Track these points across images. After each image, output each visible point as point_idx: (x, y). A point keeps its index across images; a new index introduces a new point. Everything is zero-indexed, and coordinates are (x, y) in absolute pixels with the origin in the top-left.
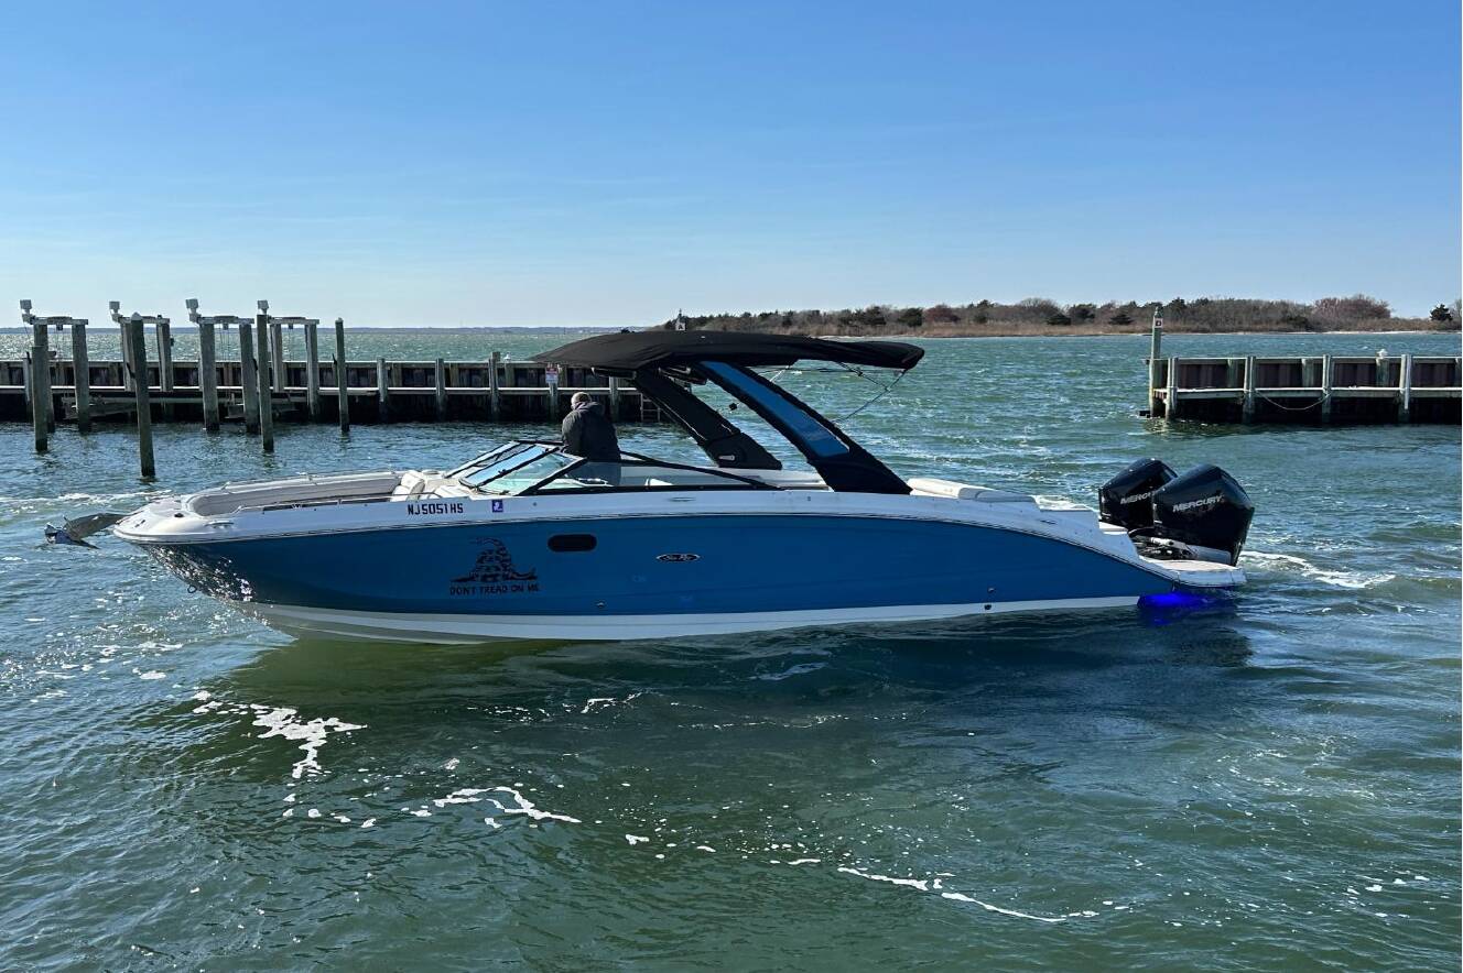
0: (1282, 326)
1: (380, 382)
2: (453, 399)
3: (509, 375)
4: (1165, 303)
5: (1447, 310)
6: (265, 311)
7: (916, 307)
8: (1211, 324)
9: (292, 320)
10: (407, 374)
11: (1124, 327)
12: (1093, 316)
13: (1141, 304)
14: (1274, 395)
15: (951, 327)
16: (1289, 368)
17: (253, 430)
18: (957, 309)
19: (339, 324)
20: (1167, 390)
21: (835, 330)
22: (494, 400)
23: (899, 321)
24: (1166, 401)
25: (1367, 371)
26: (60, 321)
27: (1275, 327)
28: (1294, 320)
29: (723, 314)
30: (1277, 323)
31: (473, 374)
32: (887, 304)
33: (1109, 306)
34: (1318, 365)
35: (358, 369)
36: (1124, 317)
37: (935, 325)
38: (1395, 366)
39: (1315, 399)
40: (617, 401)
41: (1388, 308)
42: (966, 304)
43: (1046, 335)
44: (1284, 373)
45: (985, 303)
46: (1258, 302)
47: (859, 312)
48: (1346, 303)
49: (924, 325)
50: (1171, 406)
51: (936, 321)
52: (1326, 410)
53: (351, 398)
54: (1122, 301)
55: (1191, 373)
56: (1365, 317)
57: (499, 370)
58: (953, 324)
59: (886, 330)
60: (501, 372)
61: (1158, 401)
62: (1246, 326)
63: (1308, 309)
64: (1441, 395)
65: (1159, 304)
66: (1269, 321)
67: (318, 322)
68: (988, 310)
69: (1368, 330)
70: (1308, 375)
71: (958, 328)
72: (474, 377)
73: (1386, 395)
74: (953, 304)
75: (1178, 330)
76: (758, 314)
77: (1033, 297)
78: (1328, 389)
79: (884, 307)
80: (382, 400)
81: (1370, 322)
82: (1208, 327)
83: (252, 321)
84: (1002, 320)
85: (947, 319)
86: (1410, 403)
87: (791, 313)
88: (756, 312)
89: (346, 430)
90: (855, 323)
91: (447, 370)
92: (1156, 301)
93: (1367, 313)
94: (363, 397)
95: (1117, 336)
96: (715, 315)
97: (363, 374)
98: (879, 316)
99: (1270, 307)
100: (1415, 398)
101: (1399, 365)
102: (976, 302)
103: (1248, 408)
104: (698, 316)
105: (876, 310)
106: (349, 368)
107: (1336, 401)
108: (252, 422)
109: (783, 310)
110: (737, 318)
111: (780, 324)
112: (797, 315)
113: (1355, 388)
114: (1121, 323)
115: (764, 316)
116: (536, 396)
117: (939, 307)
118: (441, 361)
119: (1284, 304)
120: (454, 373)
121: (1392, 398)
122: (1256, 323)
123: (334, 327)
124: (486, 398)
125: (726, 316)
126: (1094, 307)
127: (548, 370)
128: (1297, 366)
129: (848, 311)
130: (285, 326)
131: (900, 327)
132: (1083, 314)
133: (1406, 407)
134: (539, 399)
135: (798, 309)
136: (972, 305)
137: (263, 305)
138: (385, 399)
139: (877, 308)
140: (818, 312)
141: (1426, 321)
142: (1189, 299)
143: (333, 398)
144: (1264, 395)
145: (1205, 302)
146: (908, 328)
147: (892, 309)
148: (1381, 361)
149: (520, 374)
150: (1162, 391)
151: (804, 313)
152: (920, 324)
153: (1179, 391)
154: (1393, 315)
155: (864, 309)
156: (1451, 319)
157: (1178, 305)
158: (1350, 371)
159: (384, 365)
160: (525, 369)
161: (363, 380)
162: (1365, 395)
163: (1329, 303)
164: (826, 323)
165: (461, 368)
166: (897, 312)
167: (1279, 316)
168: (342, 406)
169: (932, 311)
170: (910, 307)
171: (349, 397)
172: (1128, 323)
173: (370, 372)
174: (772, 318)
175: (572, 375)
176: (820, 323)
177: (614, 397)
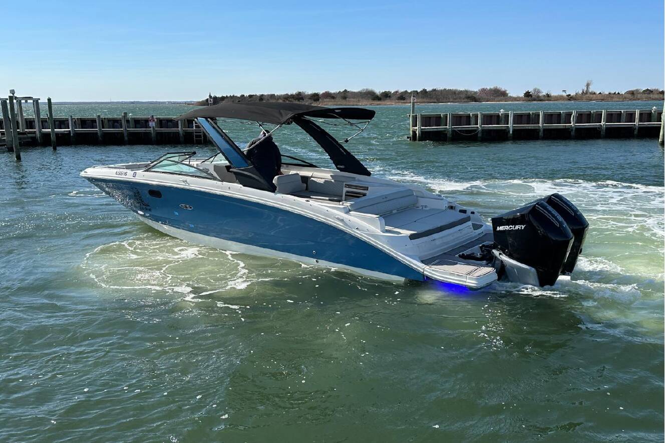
0: (466, 100)
1: (70, 127)
2: (105, 135)
3: (132, 124)
4: (419, 91)
5: (530, 93)
6: (13, 94)
7: (316, 92)
8: (437, 100)
9: (27, 99)
10: (84, 123)
11: (402, 101)
12: (390, 97)
13: (409, 91)
14: (459, 129)
15: (331, 102)
16: (465, 118)
17: (10, 150)
18: (334, 93)
19: (49, 100)
20: (417, 128)
22: (125, 134)
23: (310, 99)
24: (417, 133)
25: (497, 119)
27: (463, 101)
28: (471, 97)
30: (464, 99)
31: (114, 122)
32: (304, 91)
33: (397, 92)
34: (476, 116)
35: (60, 121)
36: (402, 97)
37: (325, 100)
38: (507, 116)
39: (476, 130)
40: (183, 135)
41: (507, 92)
42: (338, 91)
43: (371, 104)
44: (464, 120)
45: (346, 91)
46: (456, 90)
47: (291, 95)
48: (491, 90)
49: (320, 100)
50: (419, 134)
51: (325, 98)
52: (479, 135)
53: (57, 134)
54: (402, 90)
55: (427, 120)
56: (498, 96)
57: (127, 120)
58: (333, 100)
60: (128, 121)
61: (414, 132)
62: (451, 100)
63: (476, 93)
64: (524, 128)
65: (417, 91)
66: (460, 98)
67: (39, 99)
68: (347, 94)
69: (499, 101)
70: (473, 120)
71: (335, 101)
72: (116, 124)
73: (503, 128)
74: (332, 91)
75: (424, 102)
77: (365, 88)
78: (481, 126)
79: (303, 92)
80: (72, 135)
81: (500, 98)
82: (436, 101)
83: (7, 99)
84: (353, 98)
85: (330, 97)
86: (513, 131)
87: (262, 95)
88: (247, 94)
89: (55, 149)
90: (291, 99)
91: (102, 121)
92: (415, 90)
93: (499, 94)
94: (63, 134)
95: (400, 105)
96: (229, 96)
97: (62, 123)
98: (301, 96)
99: (461, 92)
100: (515, 130)
101: (508, 115)
102: (342, 90)
103: (449, 135)
104: (220, 96)
106: (55, 121)
107: (483, 131)
108: (9, 146)
109: (259, 94)
110: (238, 97)
111: (258, 100)
113: (491, 126)
114: (401, 99)
115: (251, 96)
116: (144, 133)
117: (326, 92)
118: (99, 116)
119: (466, 91)
120: (106, 122)
121: (505, 130)
122: (455, 99)
123: (47, 101)
124: (121, 134)
125: (233, 96)
126: (391, 93)
127: (150, 120)
128: (468, 117)
129: (287, 94)
130: (23, 101)
131: (310, 101)
132: (386, 96)
133: (511, 133)
134: (147, 134)
135: (266, 94)
136: (340, 92)
137: (13, 92)
138: (73, 134)
139: (300, 93)
140: (274, 94)
141: (522, 97)
142: (429, 89)
143: (48, 135)
144: (455, 129)
145: (434, 90)
146: (313, 102)
147: (306, 93)
148: (502, 114)
149: (137, 122)
150: (416, 128)
151: (268, 95)
152: (318, 100)
153: (422, 128)
154: (509, 95)
155: (294, 93)
156: (531, 96)
157: (424, 91)
158: (488, 119)
159: (72, 119)
160: (139, 120)
161: (62, 126)
162: (495, 128)
163: (483, 90)
164: (278, 99)
165: (109, 120)
166: (308, 95)
167: (463, 96)
168: (53, 138)
169: (323, 94)
170: (314, 92)
171: (56, 134)
172: (404, 99)
173: (66, 122)
174: (254, 97)
175: (161, 123)
176: (276, 99)
177: (181, 133)
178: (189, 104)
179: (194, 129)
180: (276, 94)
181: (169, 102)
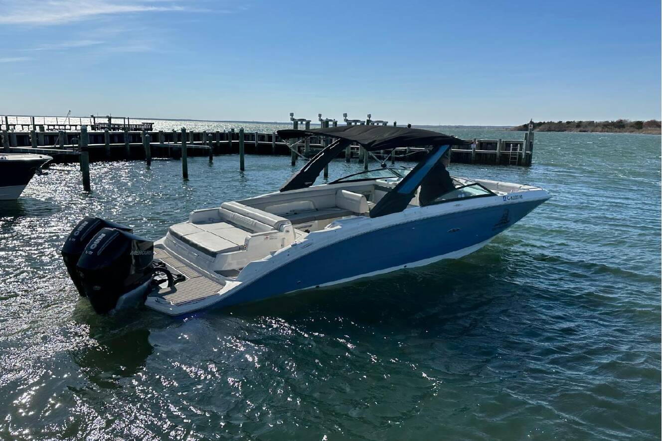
6: (369, 118)
7: (640, 120)
9: (379, 122)
15: (657, 130)
17: (361, 162)
19: (395, 124)
21: (601, 129)
23: (631, 126)
26: (302, 120)
29: (549, 121)
32: (626, 119)
37: (649, 128)
40: (500, 156)
47: (612, 122)
49: (644, 129)
51: (650, 127)
58: (658, 128)
59: (625, 130)
67: (387, 122)
71: (659, 130)
76: (565, 122)
79: (625, 120)
83: (365, 122)
85: (655, 126)
87: (581, 122)
88: (564, 121)
90: (610, 127)
96: (546, 122)
98: (622, 124)
104: (538, 122)
105: (621, 121)
108: (361, 159)
109: (577, 120)
110: (556, 123)
111: (575, 126)
112: (584, 122)
115: (568, 123)
116: (466, 153)
117: (653, 121)
123: (393, 125)
125: (551, 122)
127: (472, 143)
129: (607, 122)
131: (632, 129)
134: (468, 154)
135: (584, 120)
137: (369, 116)
140: (593, 122)
146: (636, 130)
147: (629, 121)
151: (587, 122)
152: (641, 128)
155: (615, 121)
160: (465, 142)
164: (597, 126)
166: (631, 123)
168: (393, 154)
169: (648, 122)
170: (637, 120)
171: (396, 151)
174: (572, 123)
175: (482, 145)
176: (594, 126)
177: (498, 155)
178: (506, 129)
179: (511, 151)
180: (595, 122)
181: (488, 127)
